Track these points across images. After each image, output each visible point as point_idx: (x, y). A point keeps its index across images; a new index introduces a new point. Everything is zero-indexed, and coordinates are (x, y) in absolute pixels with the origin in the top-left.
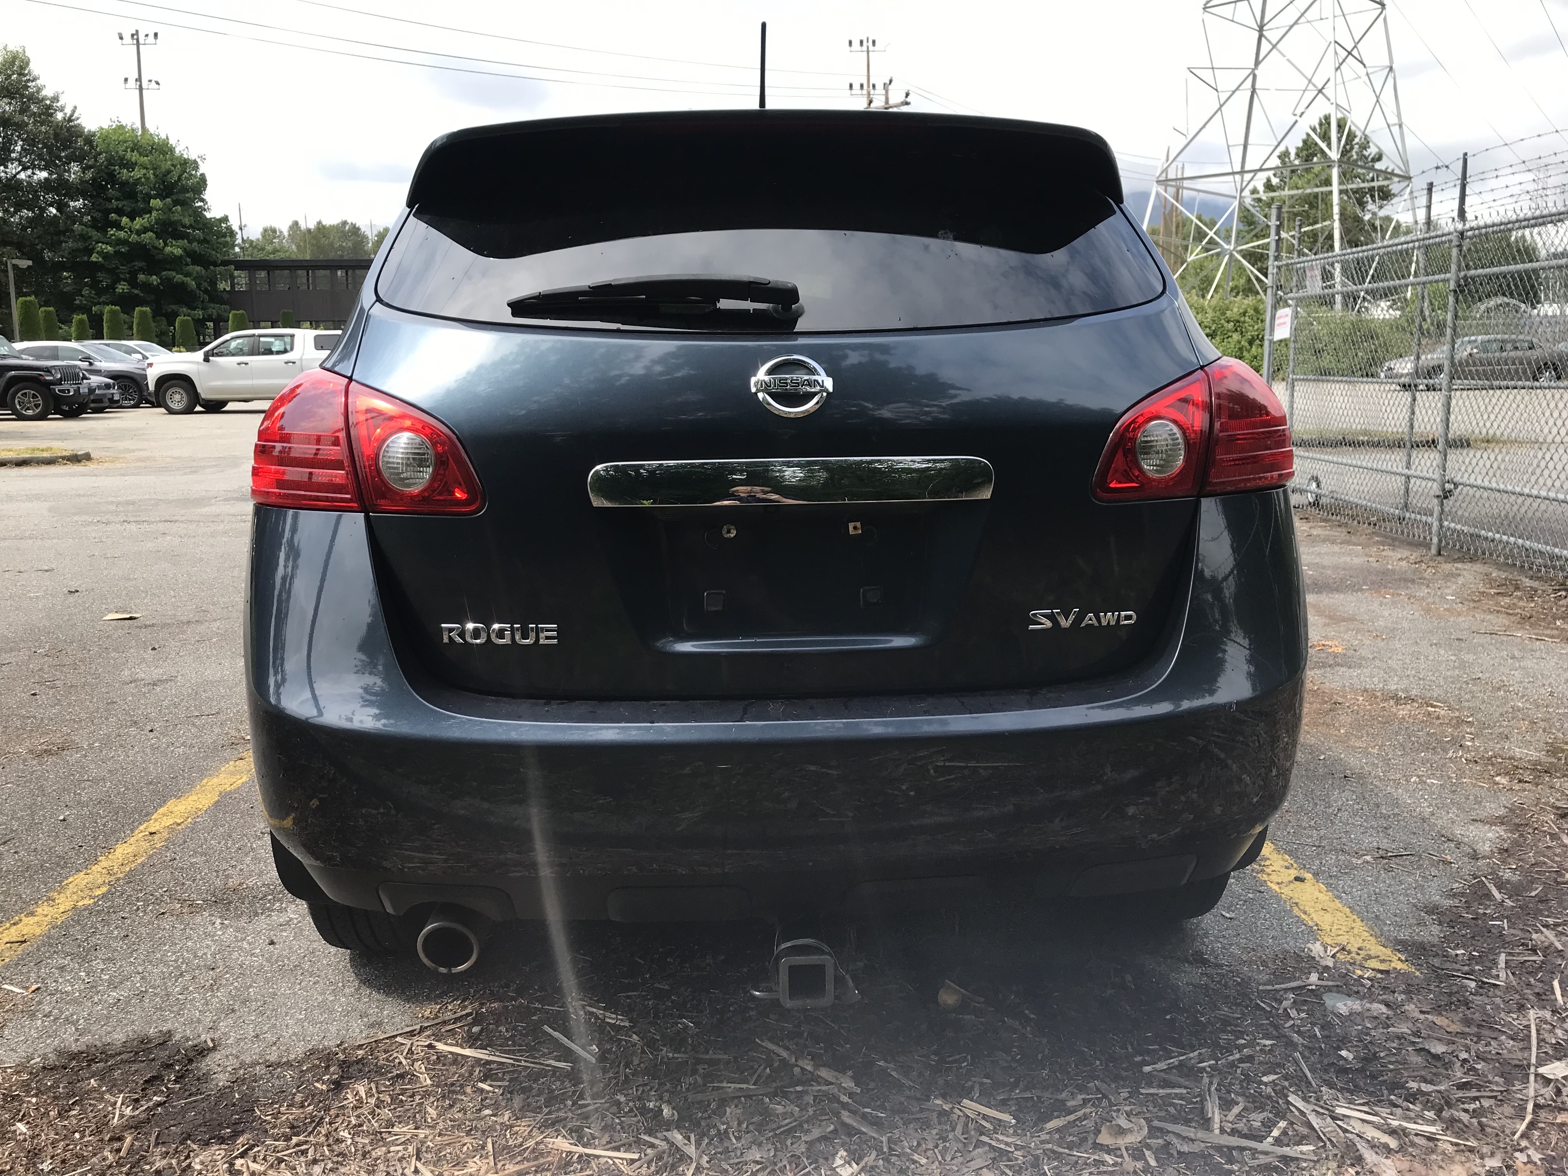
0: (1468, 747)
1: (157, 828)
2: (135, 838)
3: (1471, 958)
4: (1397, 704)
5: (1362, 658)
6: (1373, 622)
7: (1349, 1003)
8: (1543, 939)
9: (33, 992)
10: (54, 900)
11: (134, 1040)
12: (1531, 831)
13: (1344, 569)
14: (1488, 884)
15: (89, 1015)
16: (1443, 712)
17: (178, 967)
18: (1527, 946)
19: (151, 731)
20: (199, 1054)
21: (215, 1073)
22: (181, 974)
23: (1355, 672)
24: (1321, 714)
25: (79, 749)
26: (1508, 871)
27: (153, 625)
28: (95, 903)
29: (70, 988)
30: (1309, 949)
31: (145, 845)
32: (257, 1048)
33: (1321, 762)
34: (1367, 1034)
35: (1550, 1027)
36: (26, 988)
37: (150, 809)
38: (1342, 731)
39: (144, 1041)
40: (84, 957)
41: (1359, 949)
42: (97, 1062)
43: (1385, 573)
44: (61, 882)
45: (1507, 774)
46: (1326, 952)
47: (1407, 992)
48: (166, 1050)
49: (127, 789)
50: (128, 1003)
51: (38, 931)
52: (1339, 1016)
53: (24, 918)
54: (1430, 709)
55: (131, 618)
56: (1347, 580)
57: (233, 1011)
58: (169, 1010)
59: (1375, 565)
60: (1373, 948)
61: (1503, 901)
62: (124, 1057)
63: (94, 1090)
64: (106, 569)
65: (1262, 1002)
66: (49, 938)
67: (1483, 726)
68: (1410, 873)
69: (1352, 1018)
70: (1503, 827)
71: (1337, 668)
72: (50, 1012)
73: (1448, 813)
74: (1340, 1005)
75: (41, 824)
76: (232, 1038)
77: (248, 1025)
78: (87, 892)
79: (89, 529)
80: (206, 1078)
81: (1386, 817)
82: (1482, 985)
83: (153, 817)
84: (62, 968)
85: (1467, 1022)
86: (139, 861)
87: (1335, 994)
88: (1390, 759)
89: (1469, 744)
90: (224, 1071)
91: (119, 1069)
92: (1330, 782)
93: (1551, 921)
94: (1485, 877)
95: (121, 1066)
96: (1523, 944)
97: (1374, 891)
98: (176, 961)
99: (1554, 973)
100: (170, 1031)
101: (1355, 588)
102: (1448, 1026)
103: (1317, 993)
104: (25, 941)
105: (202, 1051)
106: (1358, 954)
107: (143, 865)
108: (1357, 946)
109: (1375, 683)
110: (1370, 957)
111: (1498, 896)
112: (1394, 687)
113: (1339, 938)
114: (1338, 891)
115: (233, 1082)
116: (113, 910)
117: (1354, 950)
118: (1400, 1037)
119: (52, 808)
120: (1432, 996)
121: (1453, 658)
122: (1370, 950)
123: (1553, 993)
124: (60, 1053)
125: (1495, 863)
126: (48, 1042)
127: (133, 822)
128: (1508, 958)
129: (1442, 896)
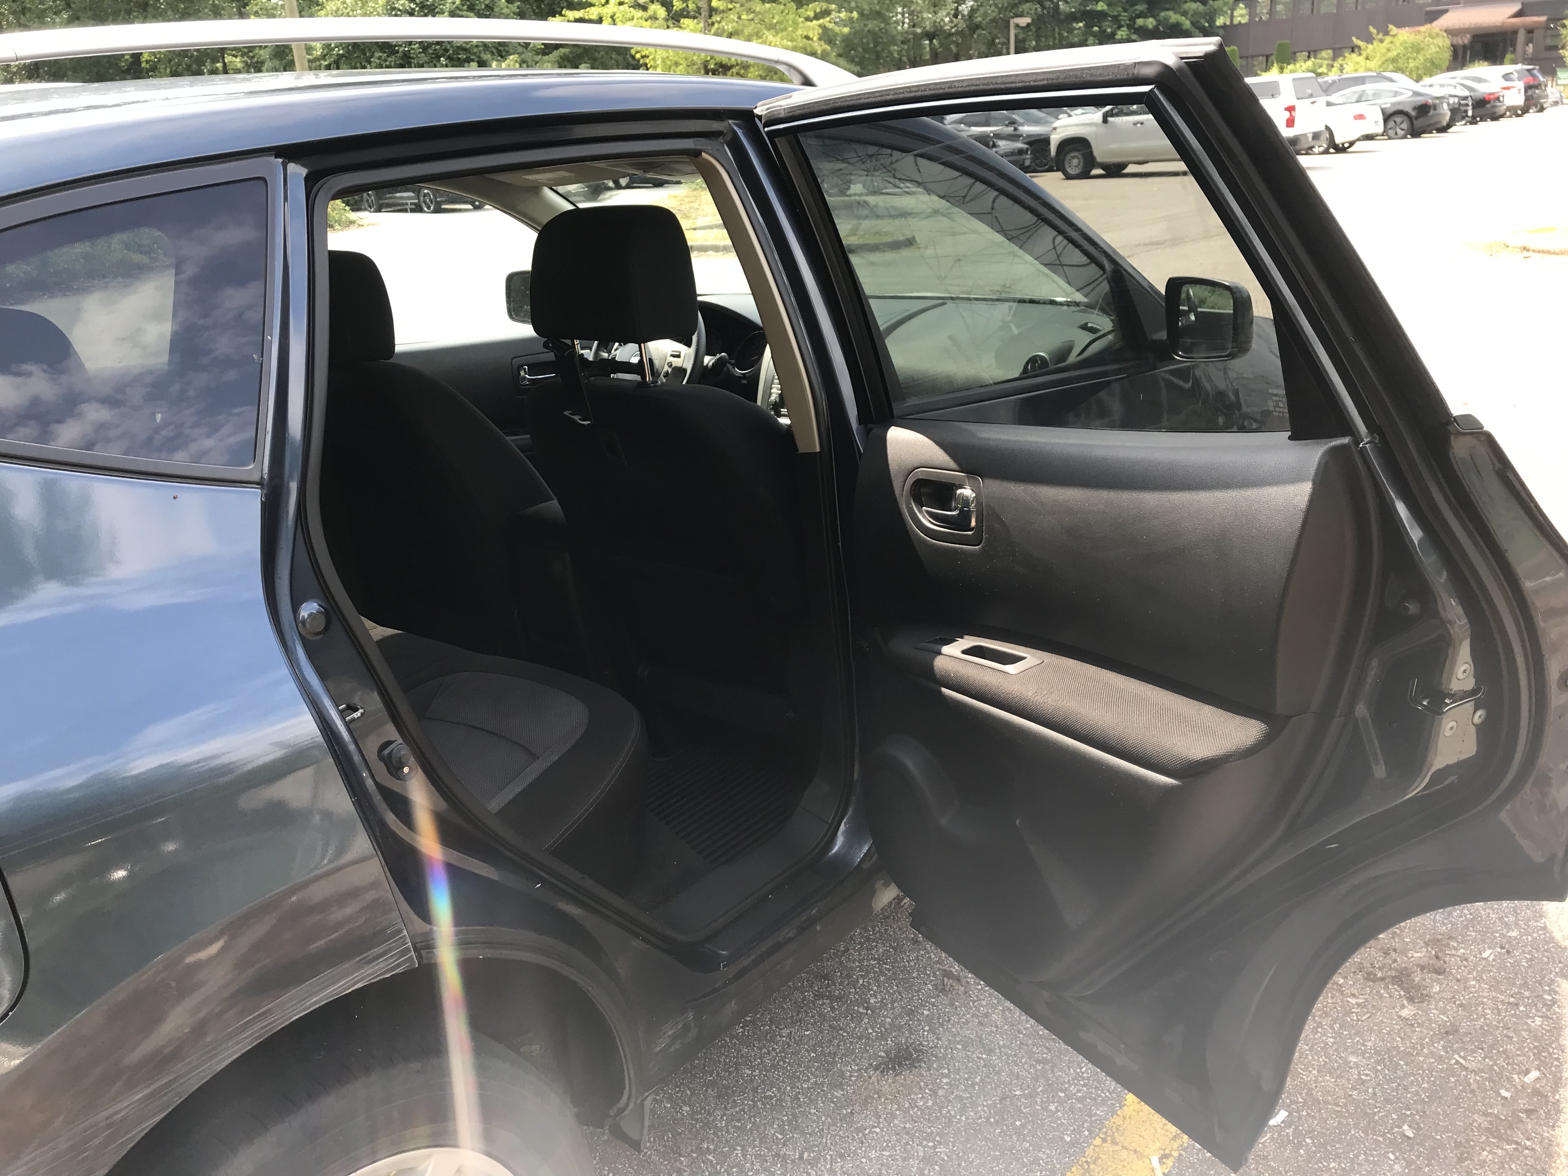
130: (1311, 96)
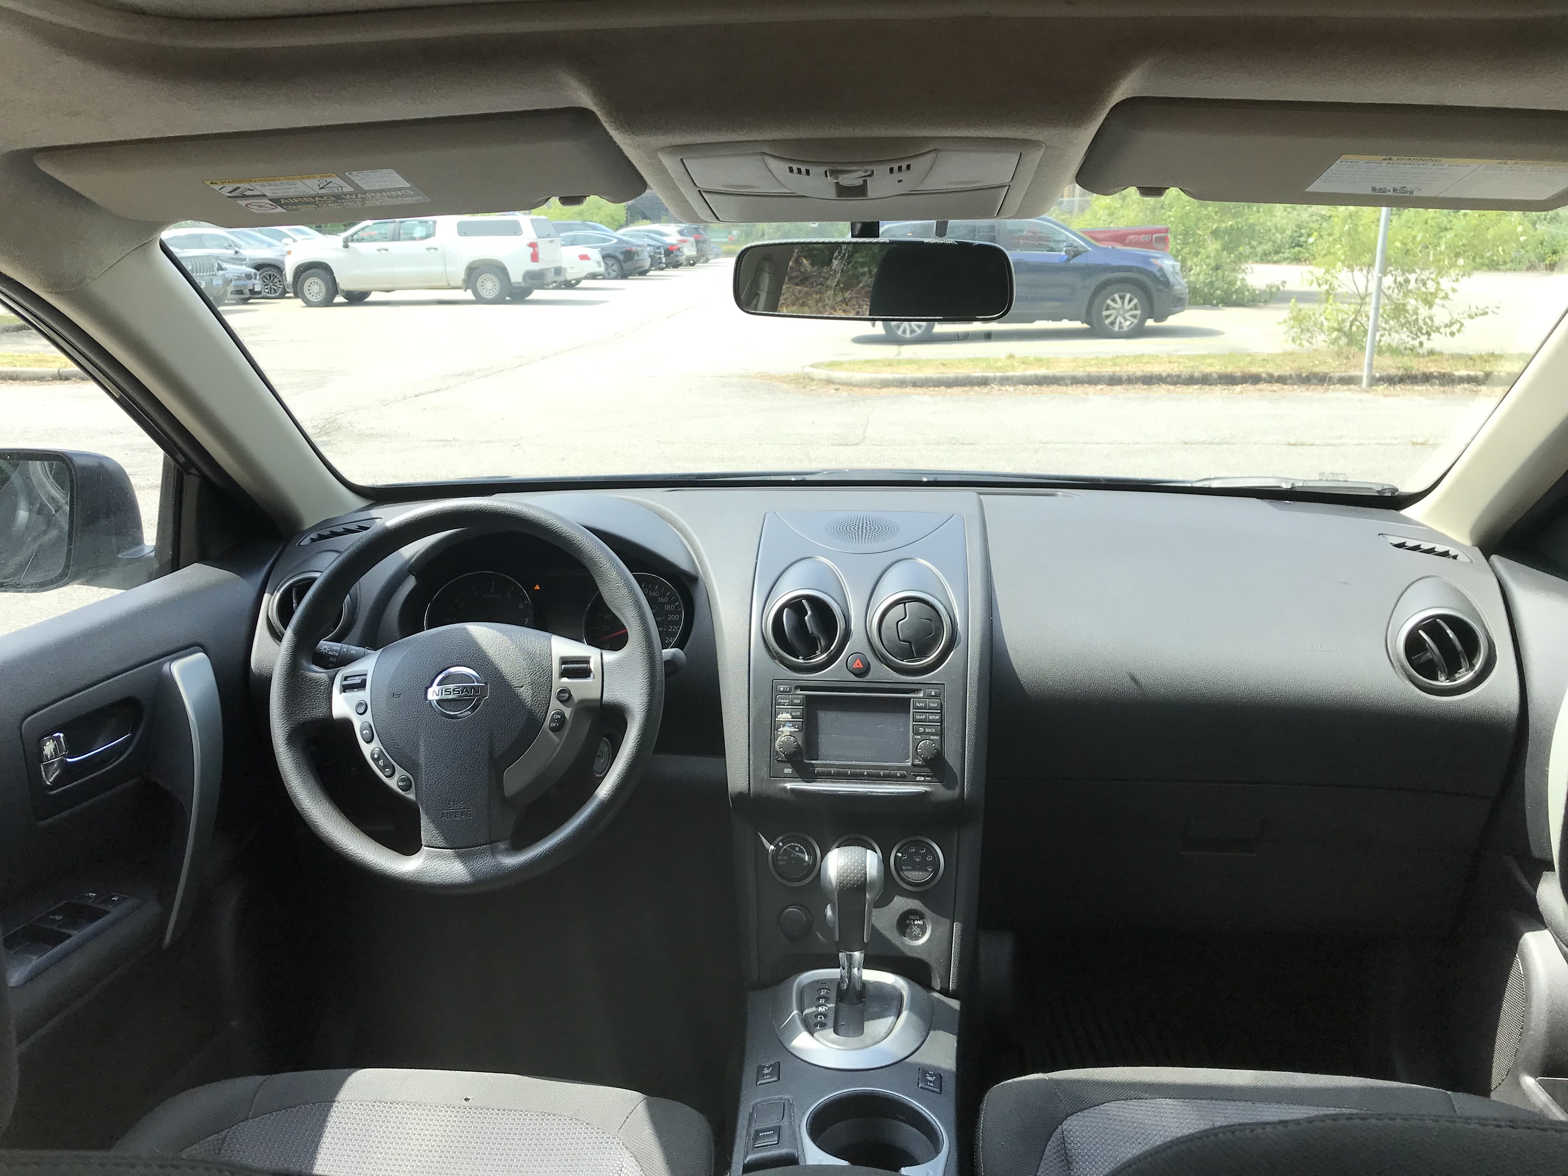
130: (548, 236)
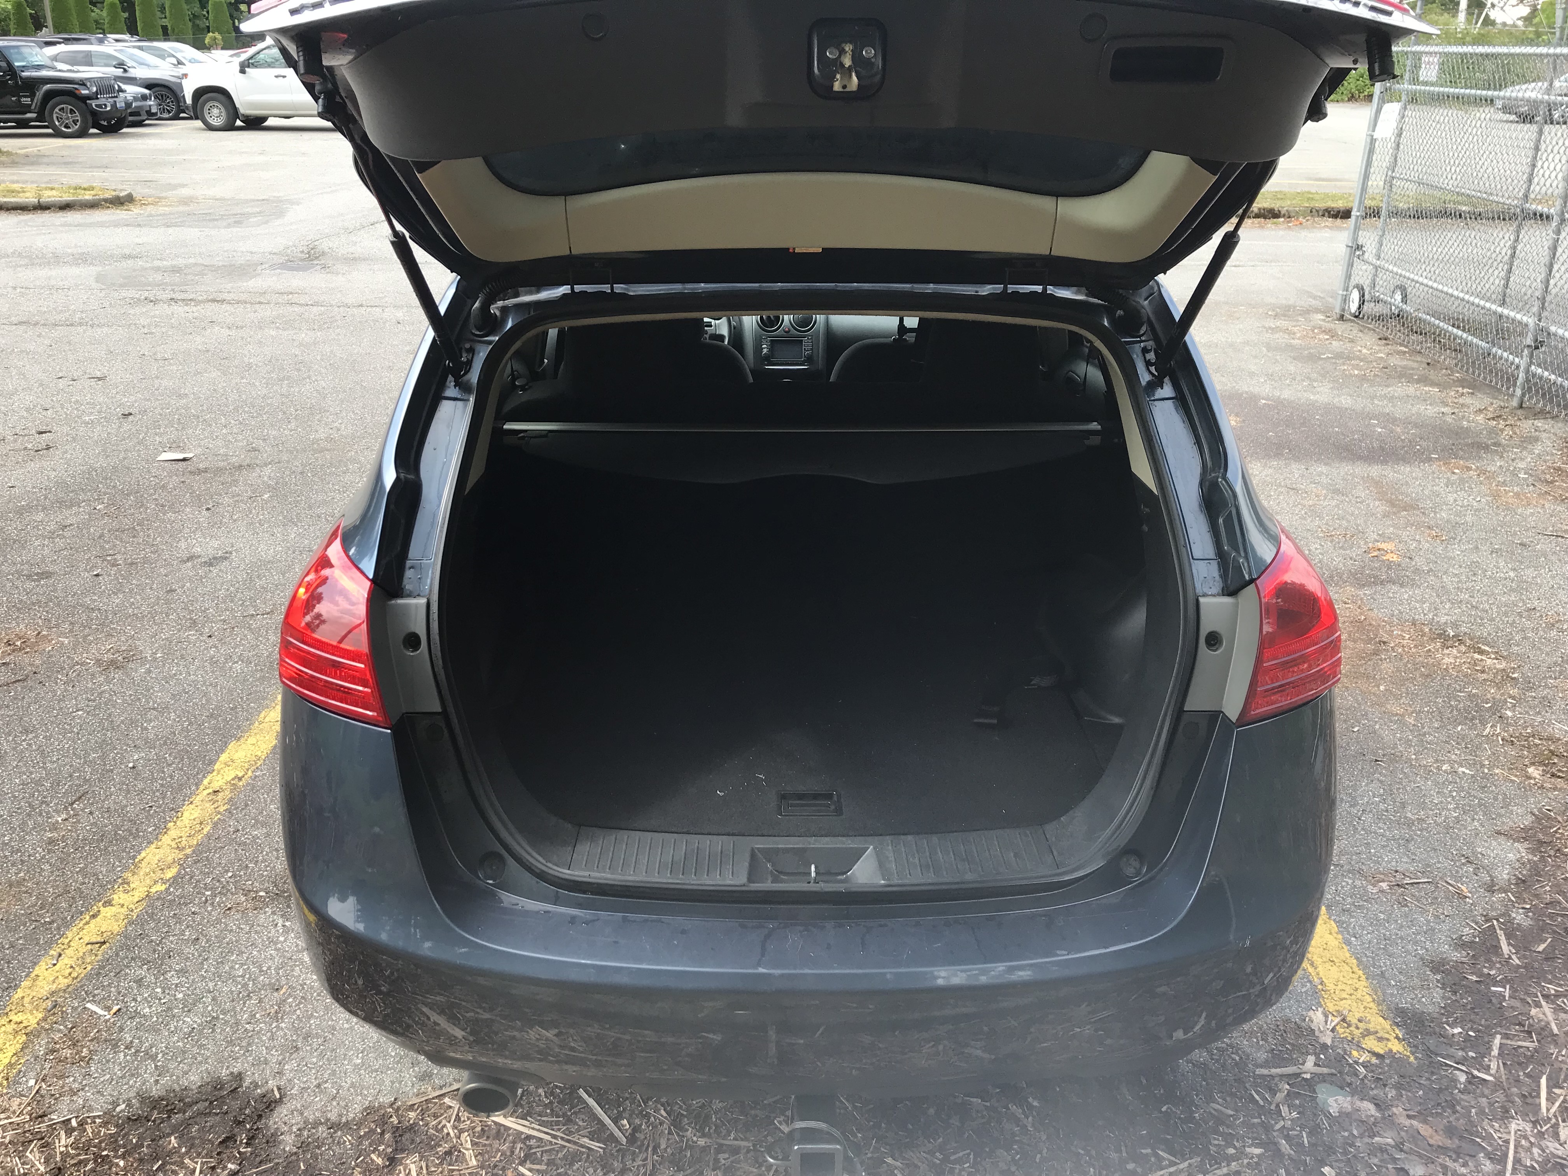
0: (1507, 718)
1: (220, 783)
2: (199, 798)
3: (1467, 1038)
4: (1445, 646)
5: (1417, 571)
6: (1435, 513)
7: (1340, 1098)
8: (1541, 1016)
9: (115, 1014)
10: (128, 883)
11: (208, 1084)
12: (1552, 853)
13: (1416, 425)
14: (1498, 931)
15: (167, 1048)
16: (1489, 661)
17: (245, 985)
18: (1524, 1026)
19: (210, 636)
20: (267, 1108)
21: (282, 1134)
22: (248, 996)
23: (1406, 594)
24: (1363, 658)
25: (144, 661)
26: (1521, 911)
27: (206, 470)
28: (167, 889)
29: (147, 1010)
30: (1310, 1017)
31: (209, 807)
32: (319, 1101)
33: (1355, 735)
34: (1352, 1145)
35: (1528, 1144)
36: (108, 1009)
37: (212, 755)
38: (1382, 688)
39: (218, 1085)
40: (158, 965)
41: (1360, 1021)
42: (176, 1113)
43: (1459, 433)
44: (134, 857)
45: (1541, 763)
46: (1326, 1022)
47: (1398, 1087)
48: (237, 1099)
49: (191, 724)
50: (201, 1032)
51: (116, 929)
52: (1328, 1115)
53: (102, 909)
54: (1476, 656)
55: (184, 460)
56: (1417, 444)
57: (297, 1049)
58: (239, 1045)
59: (1449, 419)
60: (1373, 1019)
61: (1510, 958)
62: (201, 1106)
63: (176, 1151)
64: (157, 378)
65: (1258, 1092)
66: (125, 937)
67: (1529, 685)
68: (1424, 911)
69: (1341, 1120)
70: (1526, 845)
71: (1389, 586)
72: (131, 1042)
73: (1473, 820)
74: (1331, 1101)
75: (112, 771)
76: (296, 1087)
77: (311, 1069)
78: (159, 874)
79: (138, 310)
80: (272, 1140)
81: (1410, 824)
82: (1472, 1080)
83: (216, 767)
84: (139, 982)
85: (1450, 1131)
86: (205, 831)
87: (1328, 1086)
88: (1424, 735)
89: (1509, 713)
90: (290, 1132)
91: (196, 1123)
92: (1360, 767)
93: (1552, 989)
94: (1497, 920)
95: (198, 1119)
96: (1520, 1024)
97: (1384, 935)
98: (243, 976)
99: (1544, 1065)
100: (240, 1074)
101: (1422, 457)
102: (1431, 1137)
103: (1310, 1084)
104: (104, 943)
105: (269, 1104)
106: (1358, 1028)
107: (208, 836)
108: (1358, 1016)
109: (1423, 612)
110: (1367, 1033)
111: (1505, 948)
112: (1443, 619)
113: (1342, 1002)
114: (1348, 933)
115: (298, 1148)
116: (184, 901)
117: (1354, 1021)
118: (1382, 1149)
119: (121, 749)
120: (1421, 1093)
121: (1512, 574)
122: (1369, 1022)
123: (1539, 1096)
124: (143, 1098)
125: (1510, 900)
126: (131, 1082)
127: (198, 773)
128: (1504, 1041)
129: (1450, 946)
